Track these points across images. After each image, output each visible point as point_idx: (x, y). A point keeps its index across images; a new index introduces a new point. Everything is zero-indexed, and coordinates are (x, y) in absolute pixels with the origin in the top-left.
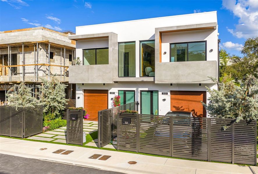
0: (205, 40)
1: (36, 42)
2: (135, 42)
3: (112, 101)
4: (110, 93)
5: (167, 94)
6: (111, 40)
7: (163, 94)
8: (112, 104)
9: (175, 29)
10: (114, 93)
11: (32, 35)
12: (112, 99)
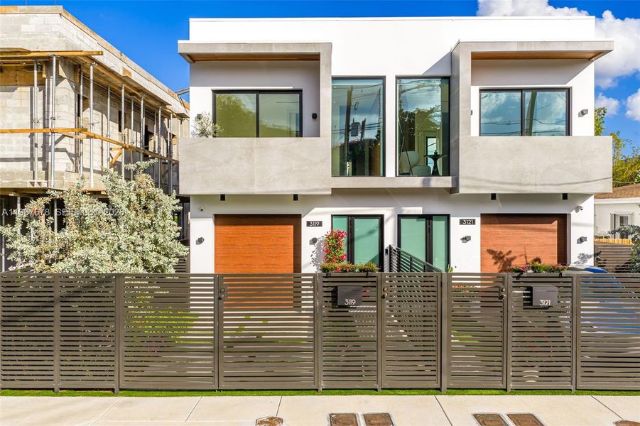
0: (567, 85)
1: (50, 54)
2: (383, 78)
3: (313, 247)
4: (309, 224)
5: (473, 222)
6: (327, 66)
7: (462, 222)
8: (314, 256)
9: (514, 49)
10: (320, 224)
11: (18, 29)
12: (314, 241)
